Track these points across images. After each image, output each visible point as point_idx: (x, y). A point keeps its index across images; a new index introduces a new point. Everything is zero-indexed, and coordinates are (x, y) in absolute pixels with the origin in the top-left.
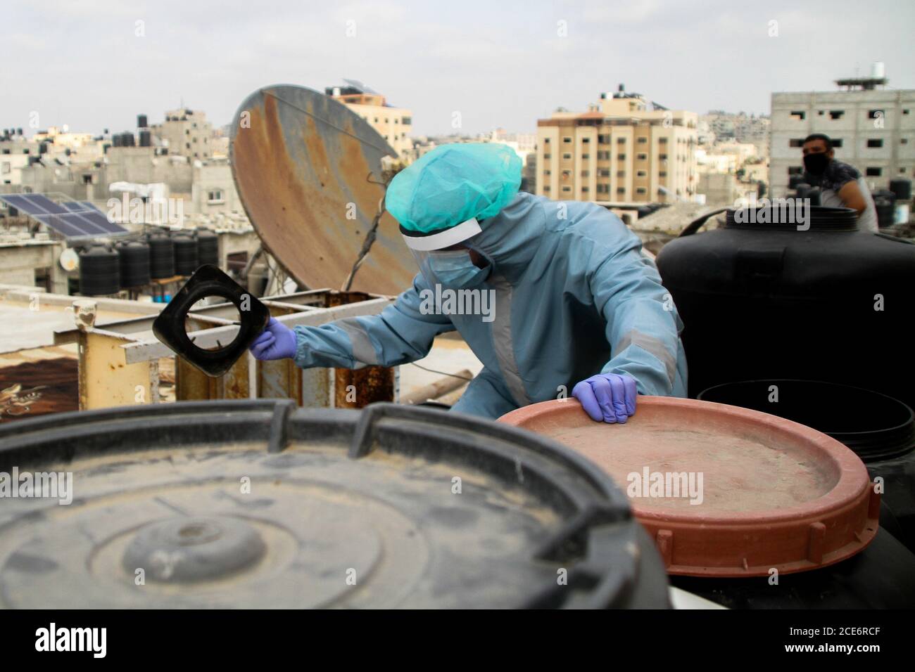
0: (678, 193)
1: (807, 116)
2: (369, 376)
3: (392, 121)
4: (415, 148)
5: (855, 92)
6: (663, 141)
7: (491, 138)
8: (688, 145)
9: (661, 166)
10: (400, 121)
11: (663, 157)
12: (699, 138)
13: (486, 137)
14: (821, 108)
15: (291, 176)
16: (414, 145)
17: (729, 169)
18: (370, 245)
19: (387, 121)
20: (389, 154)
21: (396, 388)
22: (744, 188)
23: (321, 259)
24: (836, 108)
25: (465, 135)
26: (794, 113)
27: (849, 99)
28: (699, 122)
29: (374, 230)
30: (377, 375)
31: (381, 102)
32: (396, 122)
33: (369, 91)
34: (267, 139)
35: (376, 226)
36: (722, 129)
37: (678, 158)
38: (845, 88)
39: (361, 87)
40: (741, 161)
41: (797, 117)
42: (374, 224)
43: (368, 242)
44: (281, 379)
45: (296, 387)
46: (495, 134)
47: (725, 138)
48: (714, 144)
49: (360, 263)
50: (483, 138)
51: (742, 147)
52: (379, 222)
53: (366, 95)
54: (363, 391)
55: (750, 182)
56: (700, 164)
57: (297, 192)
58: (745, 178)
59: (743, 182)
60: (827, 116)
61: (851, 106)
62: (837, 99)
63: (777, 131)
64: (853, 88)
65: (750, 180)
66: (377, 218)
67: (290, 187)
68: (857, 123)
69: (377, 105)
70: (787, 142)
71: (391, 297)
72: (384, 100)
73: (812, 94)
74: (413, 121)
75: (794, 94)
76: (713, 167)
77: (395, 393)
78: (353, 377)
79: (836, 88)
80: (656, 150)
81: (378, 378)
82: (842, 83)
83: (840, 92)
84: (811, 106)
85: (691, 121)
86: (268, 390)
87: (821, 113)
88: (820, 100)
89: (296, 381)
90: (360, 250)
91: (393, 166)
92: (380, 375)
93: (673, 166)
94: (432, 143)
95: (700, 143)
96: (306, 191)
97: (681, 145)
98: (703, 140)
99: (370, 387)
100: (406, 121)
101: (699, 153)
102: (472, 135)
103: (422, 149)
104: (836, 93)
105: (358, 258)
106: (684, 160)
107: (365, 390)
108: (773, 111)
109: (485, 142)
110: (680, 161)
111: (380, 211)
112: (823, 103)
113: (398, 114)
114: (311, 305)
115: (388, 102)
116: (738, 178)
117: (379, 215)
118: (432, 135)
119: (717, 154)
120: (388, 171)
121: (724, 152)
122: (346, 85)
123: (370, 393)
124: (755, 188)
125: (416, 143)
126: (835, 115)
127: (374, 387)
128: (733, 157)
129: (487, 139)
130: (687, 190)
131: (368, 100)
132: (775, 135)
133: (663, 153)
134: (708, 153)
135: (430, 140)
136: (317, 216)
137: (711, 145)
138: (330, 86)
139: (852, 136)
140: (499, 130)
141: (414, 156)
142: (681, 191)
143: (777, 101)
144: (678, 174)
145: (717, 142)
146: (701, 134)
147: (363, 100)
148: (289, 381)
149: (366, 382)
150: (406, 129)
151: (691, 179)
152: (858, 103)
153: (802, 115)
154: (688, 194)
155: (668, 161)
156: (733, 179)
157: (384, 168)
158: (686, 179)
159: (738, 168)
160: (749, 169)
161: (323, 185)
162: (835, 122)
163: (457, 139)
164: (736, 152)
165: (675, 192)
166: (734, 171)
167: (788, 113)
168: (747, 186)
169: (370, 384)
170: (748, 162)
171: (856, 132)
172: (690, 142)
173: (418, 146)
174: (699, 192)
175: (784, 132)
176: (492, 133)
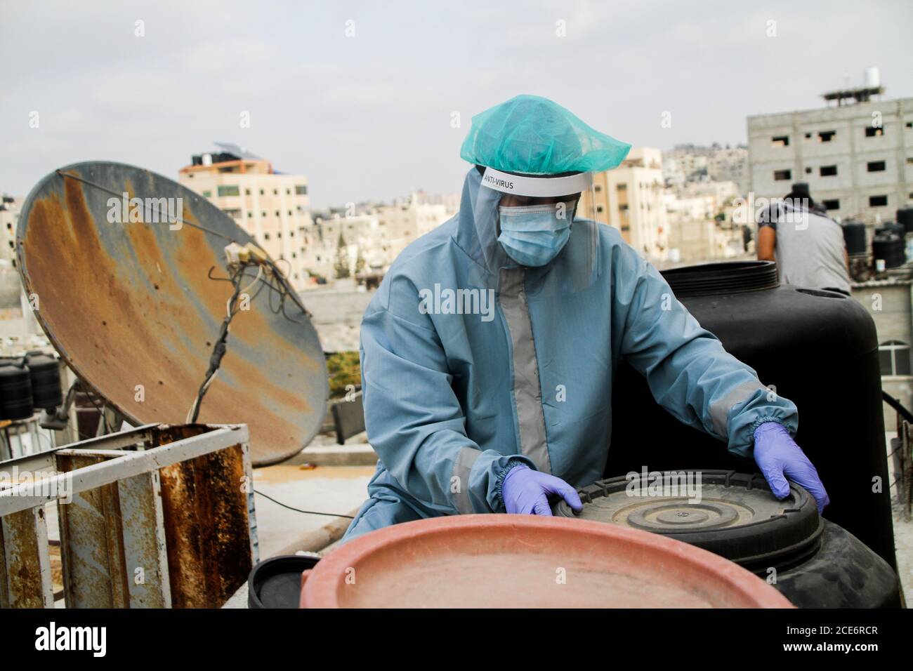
0: (646, 249)
1: (791, 141)
2: (219, 531)
3: (282, 192)
4: (316, 223)
5: (847, 106)
6: (622, 187)
7: (410, 202)
8: (653, 190)
9: (623, 218)
10: (293, 191)
11: (624, 208)
12: (666, 180)
13: (404, 202)
14: (808, 129)
15: (111, 280)
16: (315, 220)
17: (707, 215)
18: (219, 361)
19: (276, 192)
20: (234, 242)
21: (253, 541)
22: (726, 236)
23: (161, 383)
24: (826, 128)
25: (378, 202)
26: (775, 139)
27: (840, 116)
28: (664, 160)
29: (223, 340)
30: (227, 527)
31: (266, 169)
32: (288, 192)
33: (248, 155)
34: (73, 235)
35: (226, 333)
36: (692, 167)
37: (642, 207)
38: (834, 103)
39: (238, 150)
40: (720, 204)
41: (781, 144)
42: (223, 332)
43: (217, 356)
44: (97, 550)
45: (116, 558)
46: (415, 198)
47: (697, 178)
48: (685, 186)
49: (207, 384)
50: (400, 204)
51: (718, 186)
52: (229, 329)
53: (245, 161)
54: (213, 550)
55: (733, 227)
56: (670, 211)
57: (123, 300)
58: (726, 223)
59: (724, 229)
60: (816, 139)
61: (845, 124)
62: (826, 117)
63: (757, 163)
64: (843, 101)
65: (732, 225)
66: (226, 324)
67: (111, 294)
68: (853, 145)
69: (261, 172)
70: (771, 176)
71: (234, 426)
72: (270, 166)
73: (795, 114)
74: (309, 190)
75: (774, 116)
76: (687, 214)
77: (253, 549)
78: (198, 534)
79: (824, 104)
80: (614, 200)
81: (230, 532)
82: (830, 97)
83: (830, 108)
84: (795, 129)
85: (654, 161)
86: (80, 567)
87: (808, 136)
88: (805, 120)
89: (116, 549)
90: (207, 367)
91: (240, 256)
92: (232, 527)
93: (637, 217)
94: (337, 216)
95: (668, 186)
96: (134, 298)
97: (644, 190)
98: (670, 182)
99: (221, 544)
100: (301, 190)
101: (669, 199)
102: (388, 201)
103: (325, 225)
104: (823, 110)
105: (205, 378)
106: (649, 209)
107: (216, 549)
108: (751, 139)
109: (404, 209)
110: (645, 210)
111: (229, 315)
112: (810, 123)
113: (290, 182)
114: (125, 449)
115: (275, 168)
116: (718, 225)
117: (227, 320)
118: (335, 205)
119: (689, 196)
120: (236, 263)
121: (698, 194)
122: (219, 151)
123: (222, 551)
124: (739, 235)
125: (316, 217)
126: (826, 137)
127: (225, 544)
128: (710, 200)
129: (406, 205)
130: (658, 245)
131: (249, 167)
132: (756, 168)
133: (623, 202)
134: (679, 197)
135: (333, 211)
136: (152, 328)
137: (681, 187)
138: (198, 153)
139: (848, 160)
140: (420, 192)
141: (316, 234)
142: (648, 247)
143: (754, 126)
144: (643, 226)
145: (689, 182)
146: (668, 175)
147: (243, 168)
148: (107, 551)
149: (217, 539)
150: (302, 200)
151: (660, 230)
152: (851, 120)
153: (785, 140)
154: (659, 249)
155: (629, 212)
156: (711, 226)
157: (229, 260)
158: (654, 231)
159: (717, 212)
160: (728, 212)
161: (157, 288)
162: (826, 144)
163: (368, 208)
164: (712, 193)
165: (642, 250)
166: (712, 216)
167: (769, 140)
168: (729, 233)
169: (220, 541)
170: (728, 203)
171: (853, 155)
172: (655, 186)
173: (319, 221)
174: (671, 246)
175: (766, 163)
176: (411, 196)
